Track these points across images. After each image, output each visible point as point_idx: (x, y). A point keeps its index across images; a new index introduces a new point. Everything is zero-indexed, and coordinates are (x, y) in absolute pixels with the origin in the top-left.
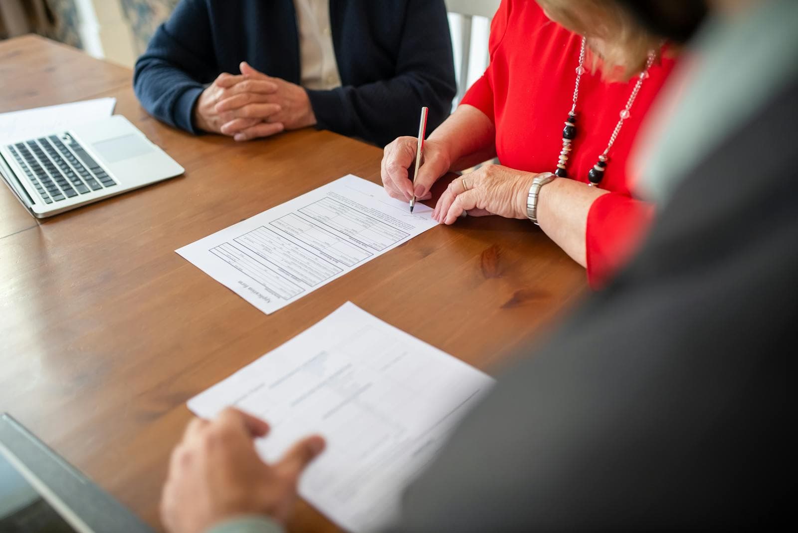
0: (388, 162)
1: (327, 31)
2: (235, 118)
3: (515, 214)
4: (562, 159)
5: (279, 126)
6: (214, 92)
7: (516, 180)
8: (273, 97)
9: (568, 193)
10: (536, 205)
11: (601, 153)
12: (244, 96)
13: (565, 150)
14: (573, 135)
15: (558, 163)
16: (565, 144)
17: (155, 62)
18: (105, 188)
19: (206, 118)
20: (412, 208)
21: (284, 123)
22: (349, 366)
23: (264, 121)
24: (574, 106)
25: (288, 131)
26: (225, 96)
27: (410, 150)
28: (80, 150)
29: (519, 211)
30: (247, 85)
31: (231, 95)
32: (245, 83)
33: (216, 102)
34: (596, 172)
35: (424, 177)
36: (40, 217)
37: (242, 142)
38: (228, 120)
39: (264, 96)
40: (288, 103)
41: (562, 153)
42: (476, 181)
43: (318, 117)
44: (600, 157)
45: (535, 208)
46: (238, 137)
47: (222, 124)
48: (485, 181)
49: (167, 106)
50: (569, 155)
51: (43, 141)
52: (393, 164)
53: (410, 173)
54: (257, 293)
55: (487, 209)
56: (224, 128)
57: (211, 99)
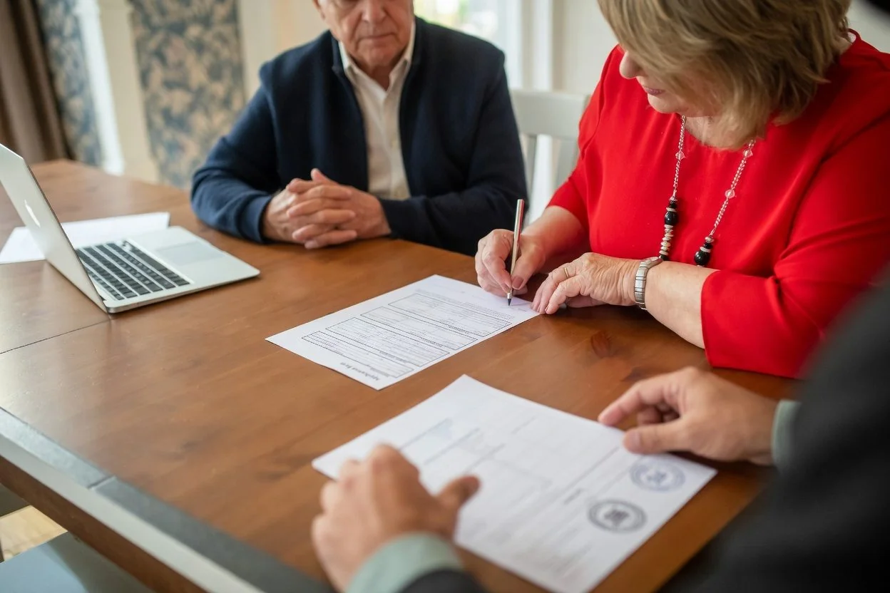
0: (483, 254)
1: (396, 143)
2: (308, 224)
3: (621, 301)
4: (664, 245)
5: (352, 234)
6: (284, 199)
7: (620, 266)
8: (347, 204)
9: (678, 273)
10: (644, 289)
11: (707, 235)
12: (319, 201)
13: (667, 237)
14: (675, 221)
15: (660, 250)
16: (667, 230)
17: (216, 173)
18: (177, 286)
19: (275, 224)
20: (510, 301)
21: (357, 231)
22: (477, 430)
23: (337, 227)
24: (675, 192)
25: (362, 241)
26: (297, 202)
27: (506, 241)
28: (143, 256)
29: (626, 296)
30: (321, 191)
31: (305, 200)
32: (319, 188)
33: (288, 207)
34: (702, 253)
35: (522, 268)
36: (112, 311)
37: (313, 250)
38: (300, 226)
39: (338, 201)
40: (362, 211)
41: (664, 239)
42: (578, 268)
43: (391, 226)
44: (707, 238)
45: (643, 292)
46: (309, 245)
47: (293, 231)
48: (587, 267)
49: (232, 214)
50: (672, 242)
51: (101, 247)
52: (490, 254)
53: (508, 264)
54: (363, 373)
55: (591, 296)
56: (296, 234)
57: (283, 205)
